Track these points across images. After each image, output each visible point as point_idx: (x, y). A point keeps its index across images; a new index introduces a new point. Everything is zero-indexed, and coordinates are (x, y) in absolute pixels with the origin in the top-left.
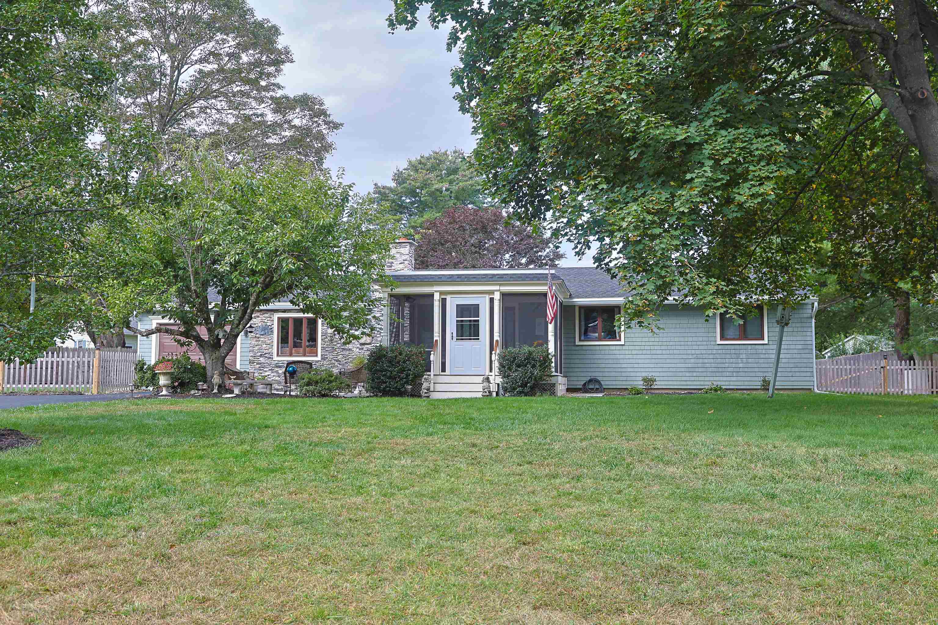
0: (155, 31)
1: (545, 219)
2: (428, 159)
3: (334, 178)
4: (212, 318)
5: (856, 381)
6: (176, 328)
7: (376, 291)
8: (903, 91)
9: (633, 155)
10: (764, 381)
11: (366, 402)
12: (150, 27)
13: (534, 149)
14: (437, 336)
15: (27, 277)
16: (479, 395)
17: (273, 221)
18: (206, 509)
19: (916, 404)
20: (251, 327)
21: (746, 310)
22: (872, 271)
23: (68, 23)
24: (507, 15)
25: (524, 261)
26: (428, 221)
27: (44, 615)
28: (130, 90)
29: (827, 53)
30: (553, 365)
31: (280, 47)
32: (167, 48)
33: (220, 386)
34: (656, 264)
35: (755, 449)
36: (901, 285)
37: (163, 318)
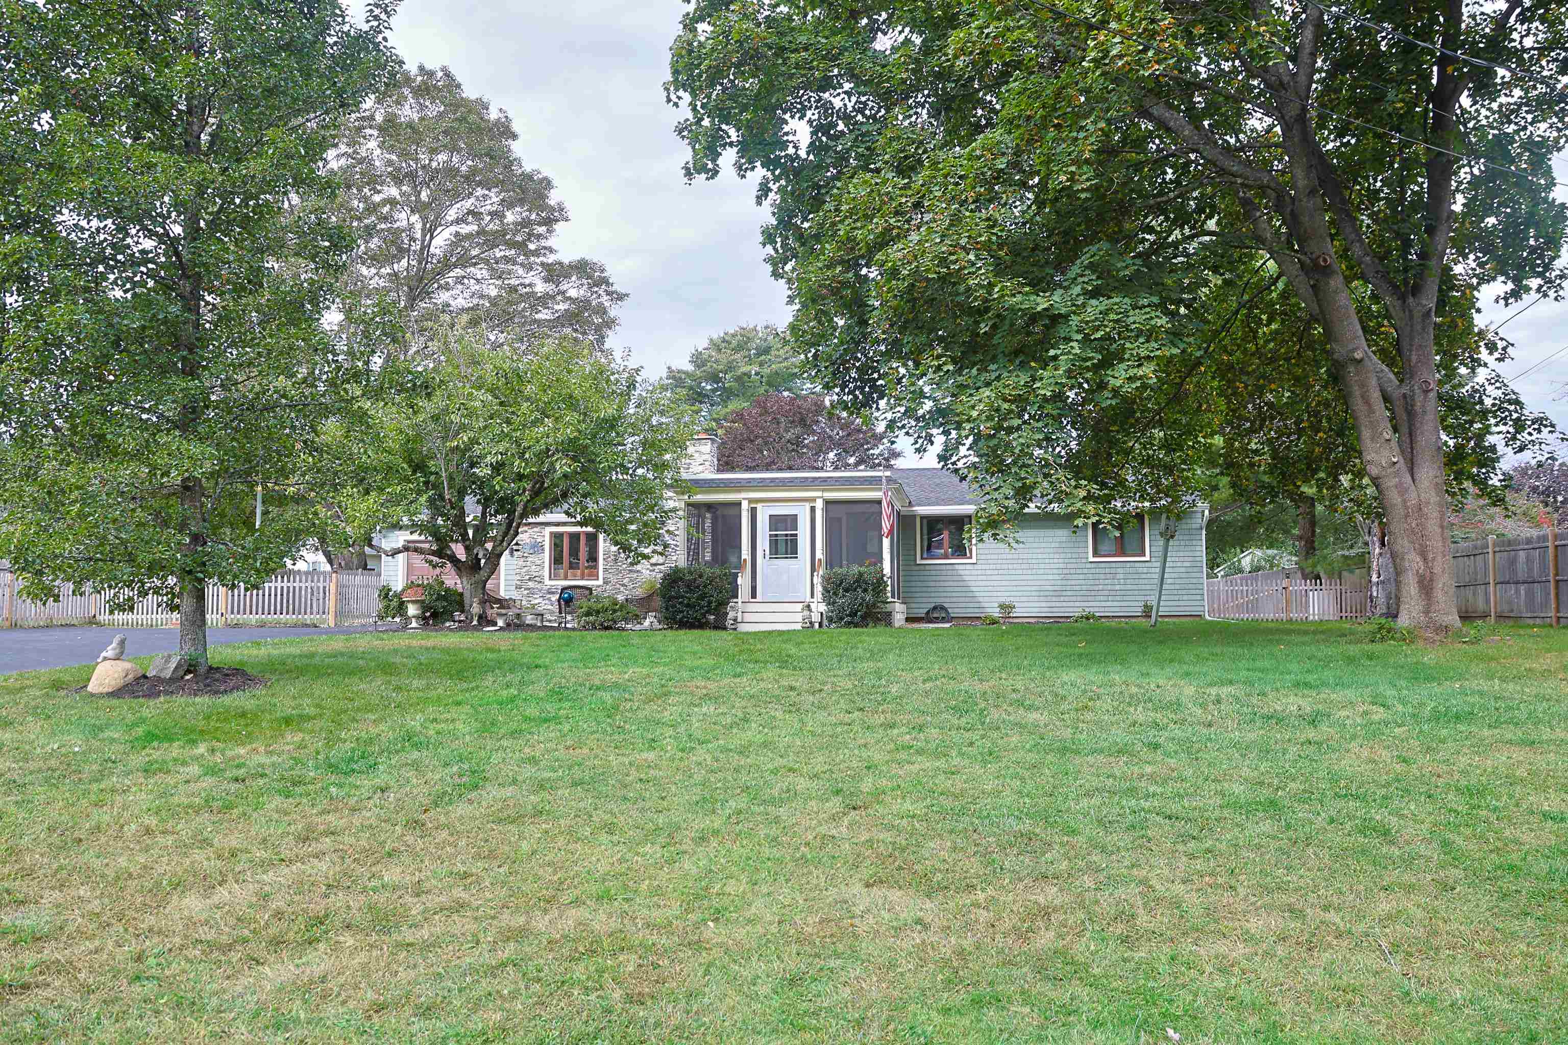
0: (404, 188)
1: (878, 409)
2: (733, 336)
3: (619, 361)
4: (470, 532)
5: (1254, 606)
6: (427, 546)
7: (671, 498)
8: (1303, 257)
9: (984, 328)
10: (1146, 606)
11: (659, 636)
12: (398, 182)
13: (863, 323)
14: (746, 554)
15: (252, 486)
16: (798, 627)
17: (543, 413)
18: (466, 767)
19: (1322, 632)
20: (517, 544)
21: (1122, 520)
22: (1271, 473)
23: (303, 181)
24: (829, 161)
25: (852, 460)
26: (733, 412)
27: (280, 889)
28: (373, 258)
29: (1214, 210)
30: (889, 588)
31: (552, 202)
32: (417, 208)
33: (480, 617)
34: (1014, 462)
35: (1134, 690)
36: (1305, 489)
37: (411, 533)
